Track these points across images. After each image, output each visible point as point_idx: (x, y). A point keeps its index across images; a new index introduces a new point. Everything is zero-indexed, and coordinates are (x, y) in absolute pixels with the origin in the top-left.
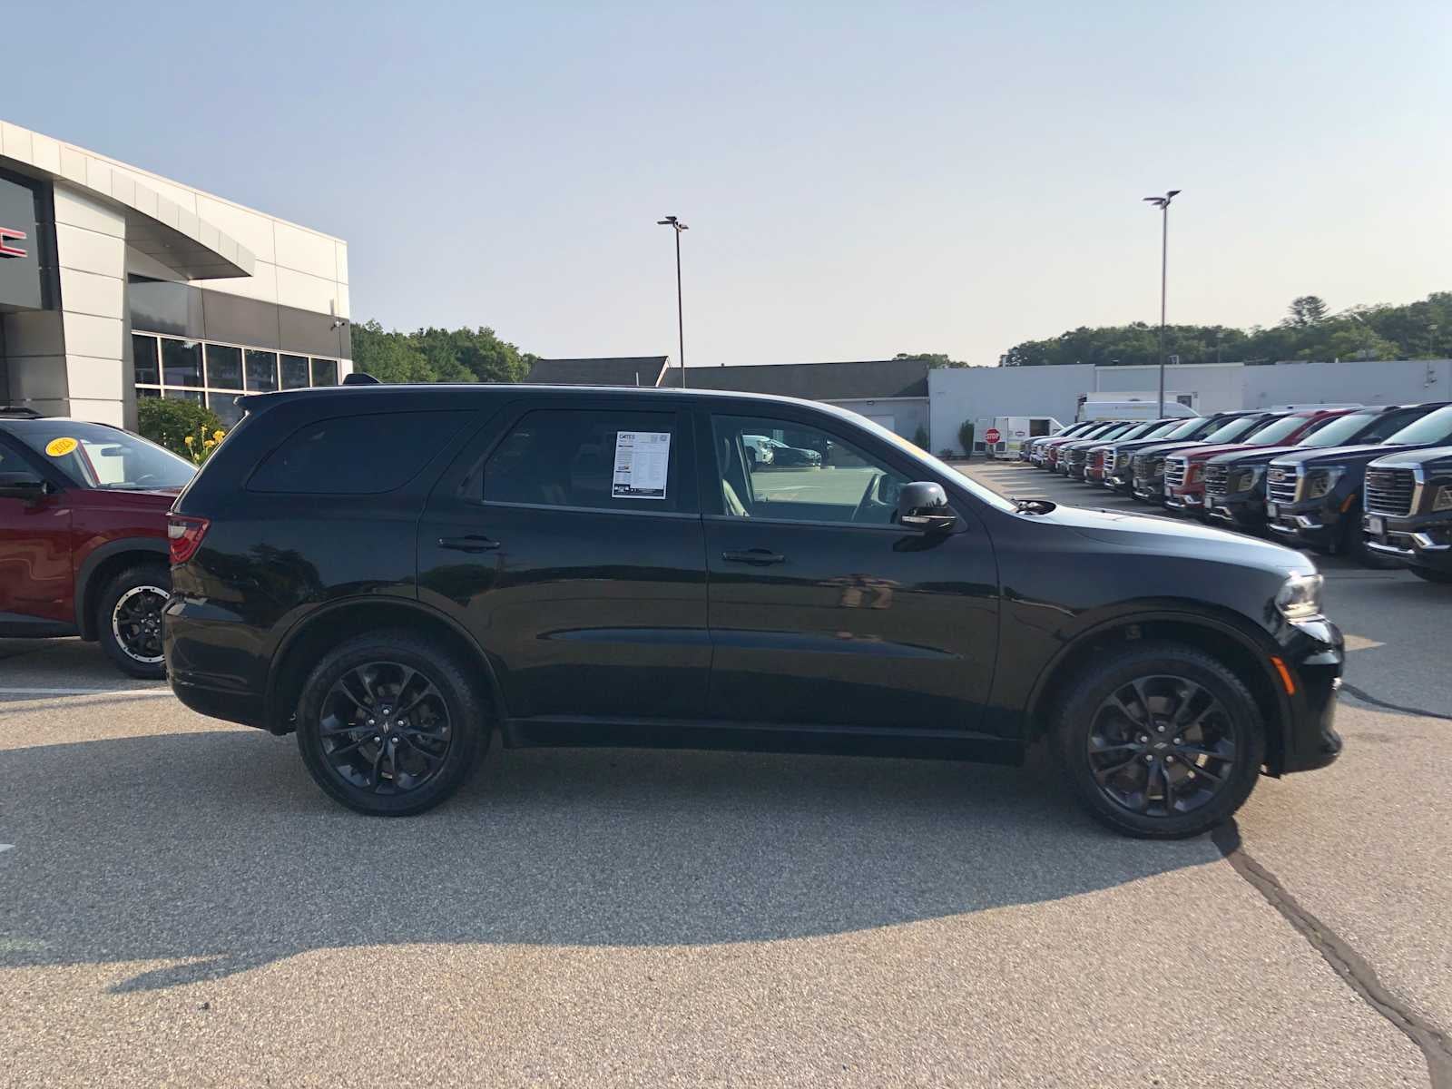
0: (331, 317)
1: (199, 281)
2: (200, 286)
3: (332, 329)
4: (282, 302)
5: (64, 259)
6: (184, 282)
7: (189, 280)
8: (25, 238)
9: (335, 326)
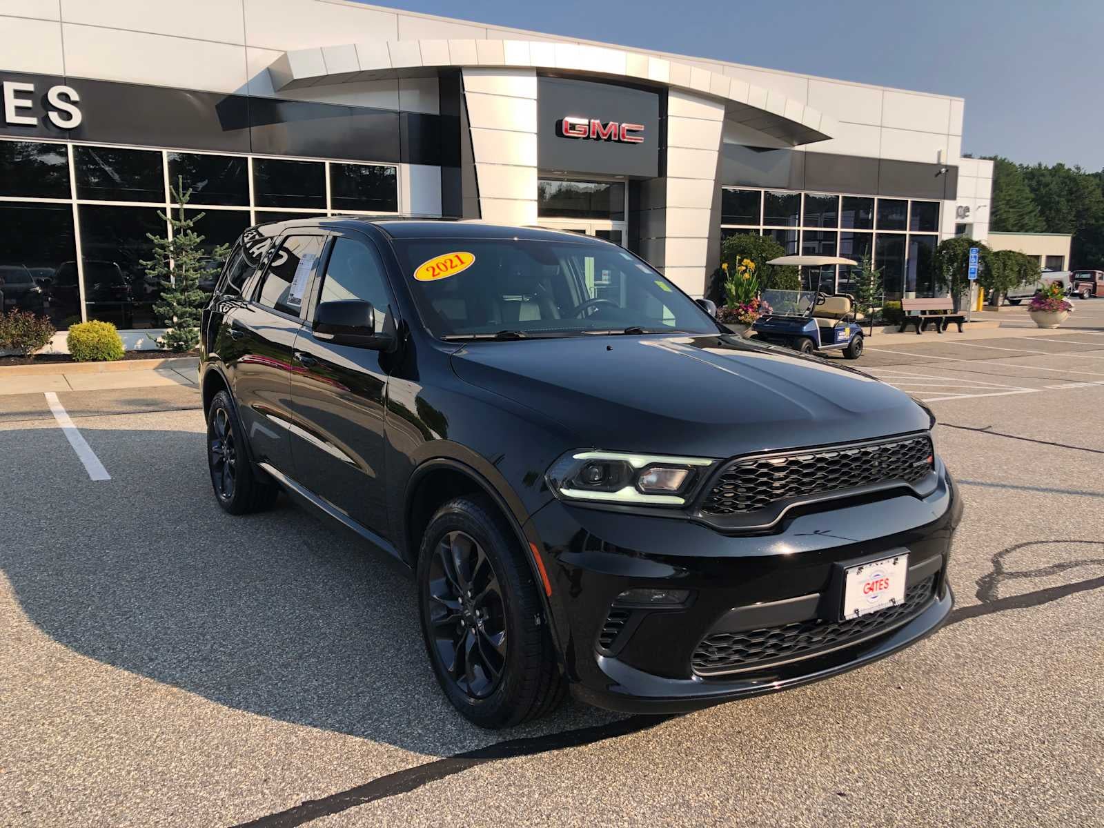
0: (939, 165)
1: (804, 145)
2: (804, 150)
3: (937, 175)
4: (884, 156)
5: (671, 141)
6: (789, 148)
7: (794, 146)
8: (643, 129)
9: (940, 172)
